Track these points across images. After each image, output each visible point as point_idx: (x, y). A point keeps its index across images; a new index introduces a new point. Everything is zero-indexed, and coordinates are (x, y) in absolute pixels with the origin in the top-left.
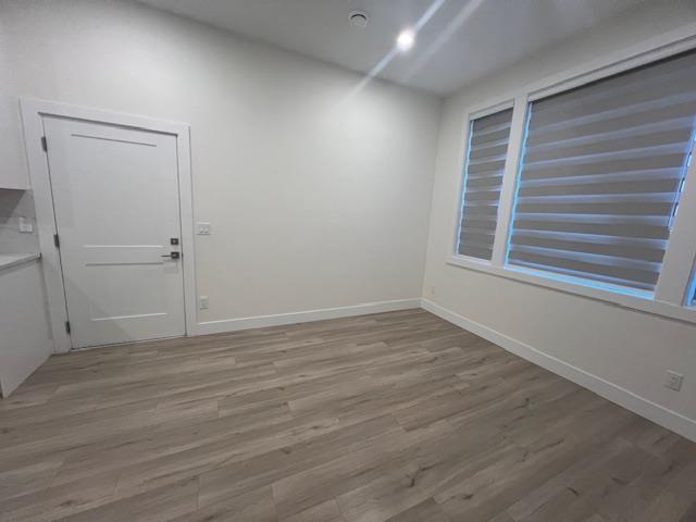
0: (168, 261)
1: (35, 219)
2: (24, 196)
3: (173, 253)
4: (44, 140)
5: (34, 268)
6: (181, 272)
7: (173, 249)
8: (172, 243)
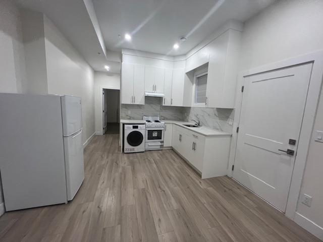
0: (285, 154)
1: (233, 120)
2: (233, 111)
3: (288, 150)
4: (243, 87)
5: (229, 138)
6: (292, 165)
7: (290, 147)
8: (290, 143)
